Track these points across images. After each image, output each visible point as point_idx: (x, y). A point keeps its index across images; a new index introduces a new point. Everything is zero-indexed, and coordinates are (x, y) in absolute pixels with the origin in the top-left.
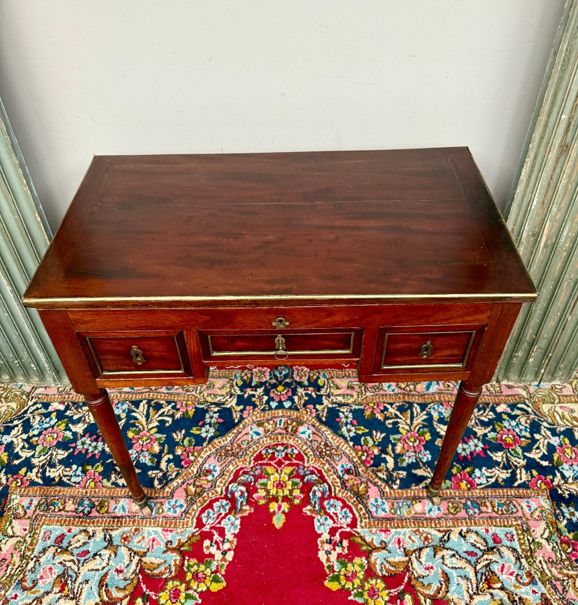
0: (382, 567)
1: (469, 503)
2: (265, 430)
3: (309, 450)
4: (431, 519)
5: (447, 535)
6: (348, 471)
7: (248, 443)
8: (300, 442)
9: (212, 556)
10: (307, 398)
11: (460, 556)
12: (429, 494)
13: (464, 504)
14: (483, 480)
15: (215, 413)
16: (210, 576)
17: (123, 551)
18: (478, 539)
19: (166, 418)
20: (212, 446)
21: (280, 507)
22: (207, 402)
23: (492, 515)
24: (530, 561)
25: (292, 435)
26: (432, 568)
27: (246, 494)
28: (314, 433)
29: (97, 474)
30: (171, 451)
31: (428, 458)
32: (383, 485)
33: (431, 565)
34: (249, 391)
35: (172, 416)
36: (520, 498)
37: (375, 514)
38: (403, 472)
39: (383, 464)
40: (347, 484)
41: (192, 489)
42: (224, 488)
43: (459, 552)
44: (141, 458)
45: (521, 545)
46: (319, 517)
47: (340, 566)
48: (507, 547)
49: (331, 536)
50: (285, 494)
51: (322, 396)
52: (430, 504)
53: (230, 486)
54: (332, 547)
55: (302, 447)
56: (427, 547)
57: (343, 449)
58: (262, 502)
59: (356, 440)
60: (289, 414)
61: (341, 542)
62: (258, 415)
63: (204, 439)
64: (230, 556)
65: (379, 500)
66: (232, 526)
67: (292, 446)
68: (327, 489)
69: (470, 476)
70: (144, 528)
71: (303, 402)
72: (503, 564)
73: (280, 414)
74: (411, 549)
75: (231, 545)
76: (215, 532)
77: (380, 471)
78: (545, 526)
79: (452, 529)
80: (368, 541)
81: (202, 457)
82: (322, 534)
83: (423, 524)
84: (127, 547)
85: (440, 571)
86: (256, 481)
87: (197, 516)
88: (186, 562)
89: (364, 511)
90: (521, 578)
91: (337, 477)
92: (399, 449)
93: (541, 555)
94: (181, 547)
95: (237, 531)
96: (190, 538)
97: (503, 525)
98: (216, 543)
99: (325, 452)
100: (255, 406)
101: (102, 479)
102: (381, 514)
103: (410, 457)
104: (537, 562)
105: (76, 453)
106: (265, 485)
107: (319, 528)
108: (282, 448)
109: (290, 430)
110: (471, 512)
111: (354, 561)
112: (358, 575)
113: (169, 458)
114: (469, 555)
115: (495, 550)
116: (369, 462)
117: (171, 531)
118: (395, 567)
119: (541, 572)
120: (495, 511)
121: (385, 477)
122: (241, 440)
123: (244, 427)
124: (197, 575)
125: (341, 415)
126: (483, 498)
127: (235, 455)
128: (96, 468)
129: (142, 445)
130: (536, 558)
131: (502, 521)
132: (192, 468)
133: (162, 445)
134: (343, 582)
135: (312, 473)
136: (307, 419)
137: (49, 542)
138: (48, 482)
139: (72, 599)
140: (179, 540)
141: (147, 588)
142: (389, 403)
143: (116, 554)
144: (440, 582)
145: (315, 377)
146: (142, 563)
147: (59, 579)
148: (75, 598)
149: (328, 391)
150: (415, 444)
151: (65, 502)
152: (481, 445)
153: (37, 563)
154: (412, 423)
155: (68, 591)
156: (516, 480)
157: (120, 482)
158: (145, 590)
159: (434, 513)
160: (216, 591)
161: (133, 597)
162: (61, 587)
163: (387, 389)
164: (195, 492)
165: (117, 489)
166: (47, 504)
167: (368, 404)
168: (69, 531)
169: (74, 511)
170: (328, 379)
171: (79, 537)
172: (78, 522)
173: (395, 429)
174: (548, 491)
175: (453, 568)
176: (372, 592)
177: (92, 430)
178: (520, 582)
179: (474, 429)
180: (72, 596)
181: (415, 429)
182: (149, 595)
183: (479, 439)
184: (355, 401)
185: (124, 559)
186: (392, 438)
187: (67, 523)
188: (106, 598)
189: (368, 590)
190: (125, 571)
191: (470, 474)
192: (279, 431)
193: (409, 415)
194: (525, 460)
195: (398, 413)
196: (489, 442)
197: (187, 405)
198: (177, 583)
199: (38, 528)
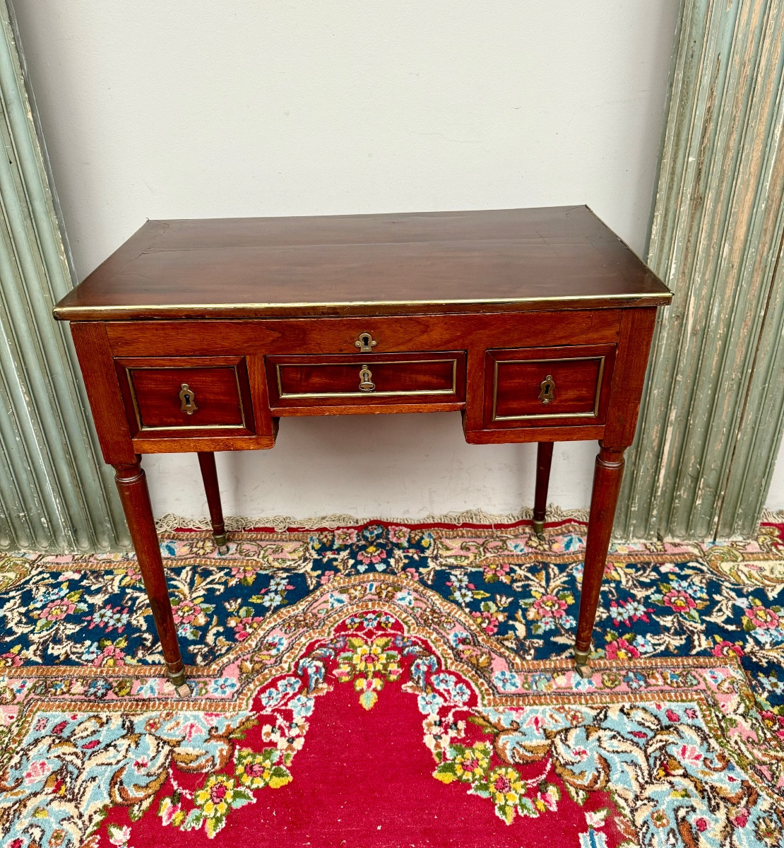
0: (514, 753)
1: (631, 674)
2: (350, 597)
3: (410, 618)
4: (580, 695)
5: (603, 712)
6: (463, 641)
7: (327, 612)
8: (397, 609)
9: (273, 744)
10: (407, 561)
11: (623, 737)
12: (576, 665)
13: (624, 676)
14: (649, 649)
15: (283, 579)
16: (270, 770)
17: (149, 741)
18: (647, 717)
19: (217, 586)
20: (278, 616)
21: (369, 685)
22: (273, 567)
23: (664, 688)
24: (722, 742)
25: (387, 602)
26: (584, 752)
27: (323, 670)
28: (416, 599)
29: (118, 651)
30: (222, 622)
31: (571, 624)
32: (512, 655)
33: (582, 748)
34: (330, 555)
35: (225, 583)
36: (701, 667)
37: (502, 689)
38: (538, 641)
39: (510, 632)
40: (462, 656)
41: (249, 665)
42: (293, 664)
43: (622, 733)
44: (180, 631)
45: (707, 723)
46: (424, 694)
47: (455, 753)
48: (688, 725)
49: (441, 717)
50: (377, 669)
51: (426, 558)
52: (578, 677)
53: (301, 661)
54: (443, 730)
55: (401, 615)
56: (576, 727)
57: (457, 616)
58: (345, 679)
59: (474, 606)
60: (382, 578)
61: (455, 723)
62: (342, 581)
63: (268, 609)
64: (299, 744)
65: (508, 675)
66: (303, 708)
67: (386, 614)
68: (435, 662)
69: (631, 644)
70: (179, 712)
71: (401, 565)
72: (685, 747)
73: (371, 578)
74: (555, 730)
75: (301, 731)
76: (278, 716)
77: (507, 639)
78: (739, 699)
79: (610, 705)
80: (493, 722)
81: (264, 629)
82: (429, 715)
83: (570, 700)
84: (154, 735)
85: (596, 756)
86: (337, 655)
87: (254, 696)
88: (236, 753)
89: (486, 686)
90: (711, 762)
91: (449, 647)
92: (532, 614)
93: (736, 734)
94: (230, 734)
95: (310, 714)
96: (244, 723)
97: (679, 699)
98: (280, 728)
99: (432, 620)
100: (337, 570)
101: (125, 656)
102: (510, 689)
103: (547, 623)
104: (732, 742)
105: (91, 627)
106: (351, 659)
107: (424, 708)
108: (373, 617)
109: (384, 596)
110: (635, 685)
111: (474, 747)
112: (480, 763)
113: (218, 631)
114: (635, 736)
115: (671, 729)
116: (492, 630)
117: (217, 715)
118: (532, 752)
119: (739, 755)
120: (667, 683)
121: (514, 646)
122: (318, 608)
123: (322, 594)
124: (251, 768)
125: (453, 578)
126: (650, 669)
127: (310, 626)
128: (118, 643)
129: (183, 617)
130: (730, 738)
131: (678, 694)
132: (249, 642)
133: (210, 616)
134: (459, 773)
135: (414, 644)
136: (407, 584)
137: (43, 732)
138: (49, 660)
139: (70, 801)
140: (229, 726)
141: (179, 785)
142: (516, 565)
143: (137, 744)
144: (597, 769)
145: (417, 538)
146: (174, 755)
147: (54, 776)
148: (75, 799)
149: (435, 552)
150: (554, 609)
151: (71, 684)
152: (642, 609)
153: (25, 757)
154: (548, 586)
155: (66, 791)
156: (694, 647)
157: (149, 659)
158: (175, 788)
159: (584, 687)
160: (279, 787)
161: (159, 796)
162: (56, 786)
163: (513, 549)
164: (253, 668)
165: (145, 667)
166: (46, 686)
167: (489, 566)
168: (74, 717)
169: (83, 694)
170: (434, 540)
171: (87, 724)
172: (87, 707)
173: (526, 593)
174: (739, 659)
175: (613, 752)
176: (500, 784)
177: (115, 601)
178: (710, 768)
179: (632, 591)
180: (71, 797)
181: (552, 592)
182: (181, 794)
183: (639, 602)
184: (471, 563)
185: (148, 749)
186: (521, 602)
187: (71, 708)
188: (119, 800)
189: (496, 781)
190: (149, 764)
191: (630, 641)
192: (369, 597)
193: (544, 576)
194: (704, 625)
195: (529, 575)
196: (653, 605)
197: (245, 571)
198: (222, 778)
199: (29, 715)
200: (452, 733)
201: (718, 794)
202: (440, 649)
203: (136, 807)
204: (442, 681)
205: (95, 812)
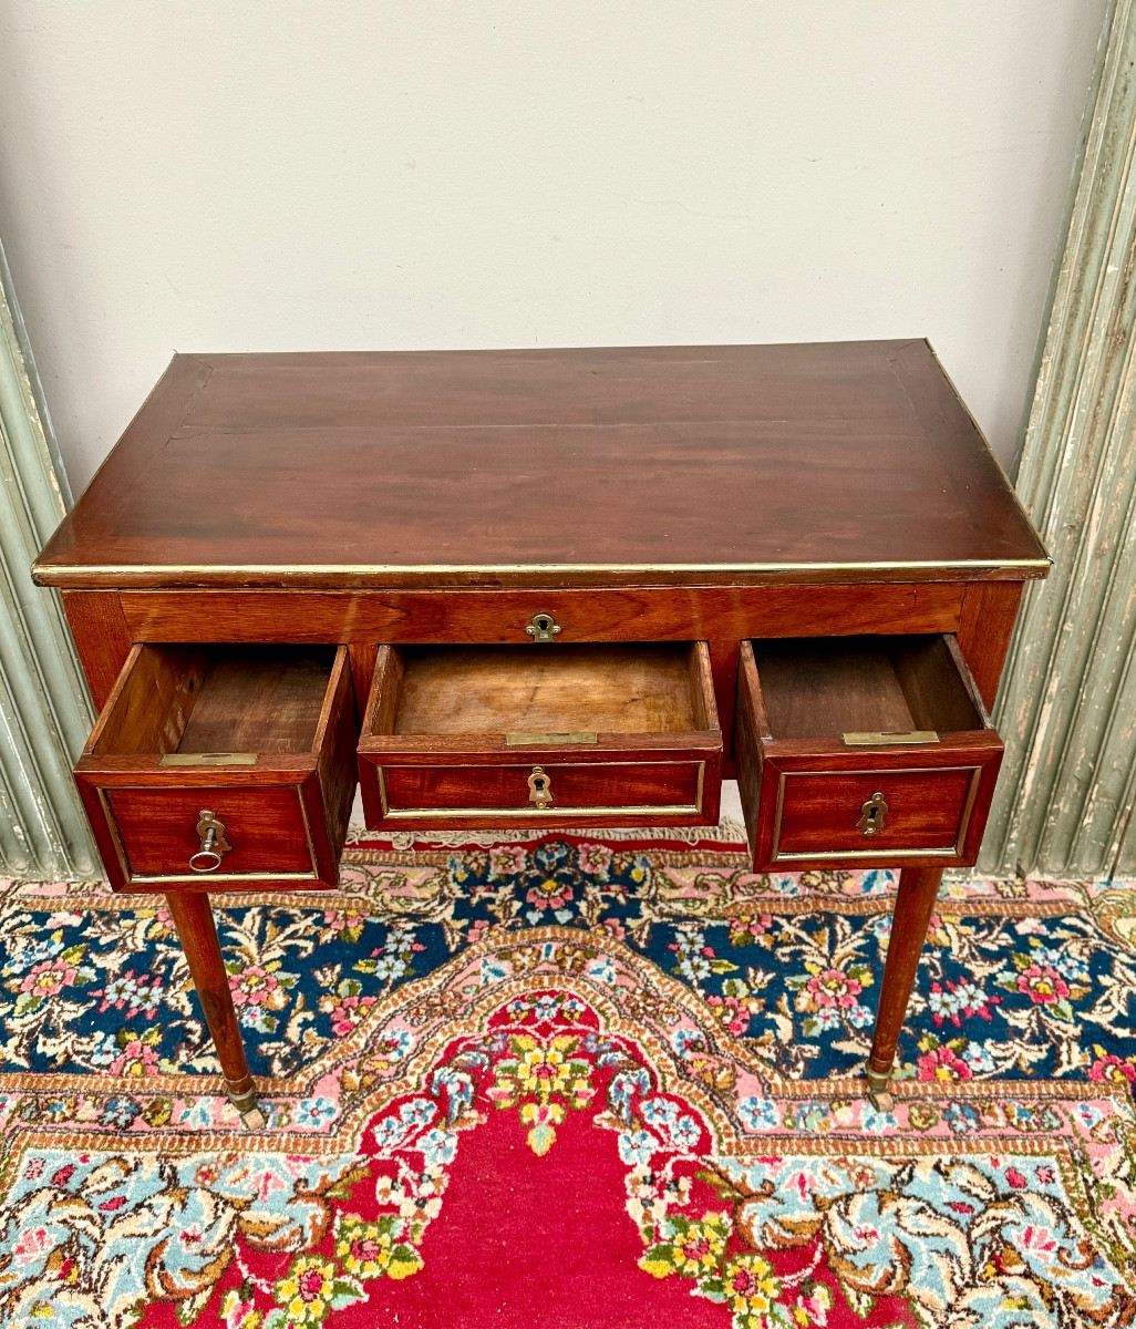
0: (764, 1232)
1: (956, 1108)
2: (515, 966)
3: (609, 1004)
4: (873, 1139)
5: (907, 1170)
6: (692, 1045)
7: (478, 991)
8: (589, 988)
9: (393, 1208)
10: (606, 906)
11: (935, 1211)
12: (868, 1090)
13: (944, 1111)
14: (988, 1065)
15: (407, 932)
16: (389, 1249)
17: (201, 1200)
18: (976, 1178)
19: (301, 943)
20: (401, 995)
21: (543, 1114)
22: (391, 911)
23: (1006, 1132)
24: (1089, 1222)
25: (573, 976)
26: (874, 1234)
27: (471, 1089)
28: (619, 973)
29: (147, 1050)
30: (311, 1005)
31: (866, 1020)
32: (769, 1071)
33: (871, 1227)
34: (482, 892)
35: (315, 938)
36: (1068, 1099)
37: (751, 1126)
38: (812, 1047)
39: (768, 1032)
40: (690, 1070)
41: (354, 1078)
42: (424, 1076)
43: (934, 1205)
44: (245, 1018)
45: (1069, 1190)
46: (629, 1132)
47: (673, 1229)
48: (1039, 1194)
49: (653, 1171)
50: (555, 1089)
51: (638, 901)
52: (871, 1108)
53: (437, 1073)
54: (656, 1192)
55: (594, 998)
56: (863, 1192)
57: (684, 1002)
58: (505, 1104)
59: (712, 986)
60: (566, 936)
61: (676, 1181)
62: (501, 938)
63: (383, 983)
64: (433, 1209)
65: (761, 1101)
66: (439, 1150)
67: (571, 997)
68: (648, 1079)
69: (959, 1056)
70: (247, 1154)
71: (597, 912)
72: (1030, 1228)
73: (549, 935)
74: (829, 1197)
75: (437, 1187)
76: (402, 1162)
77: (762, 1044)
78: (1122, 1154)
79: (919, 1158)
80: (734, 1181)
81: (377, 1018)
82: (634, 1166)
83: (856, 1148)
84: (209, 1191)
85: (892, 1240)
86: (493, 1063)
87: (363, 1129)
88: (337, 1221)
89: (726, 1121)
90: (1069, 1255)
91: (670, 1055)
92: (803, 1003)
93: (1113, 1210)
94: (327, 1190)
95: (451, 1159)
96: (348, 1174)
97: (1029, 1151)
98: (405, 1182)
99: (644, 1008)
100: (493, 920)
101: (160, 1059)
102: (763, 1126)
103: (827, 1018)
104: (1105, 1224)
105: (103, 1009)
106: (514, 1070)
107: (627, 1154)
108: (551, 1001)
109: (568, 966)
110: (960, 1126)
111: (703, 1220)
112: (712, 1247)
113: (305, 1019)
114: (955, 1210)
115: (1012, 1200)
116: (739, 1028)
117: (306, 1160)
118: (793, 1232)
119: (1113, 1244)
120: (1012, 1125)
121: (773, 1056)
122: (463, 984)
123: (470, 960)
124: (360, 1246)
125: (680, 937)
126: (986, 1099)
127: (450, 1014)
128: (147, 1037)
129: (249, 994)
130: (1101, 1216)
131: (1027, 1143)
132: (355, 1038)
133: (292, 993)
134: (679, 1261)
135: (616, 1048)
136: (607, 946)
137: (39, 1182)
138: (41, 1064)
139: (86, 1292)
140: (324, 1178)
141: (251, 1270)
142: (783, 916)
143: (184, 1205)
144: (891, 1261)
145: (624, 865)
146: (241, 1223)
147: (59, 1253)
148: (93, 1289)
149: (653, 892)
150: (840, 994)
151: (77, 1104)
152: (982, 996)
153: (12, 1222)
154: (832, 954)
155: (79, 1276)
156: (1060, 1064)
157: (198, 1064)
158: (245, 1275)
159: (880, 1127)
160: (403, 1277)
161: (220, 1288)
162: (63, 1269)
163: (779, 888)
164: (361, 1084)
165: (192, 1078)
166: (37, 1107)
167: (738, 918)
168: (84, 1159)
169: (96, 1121)
170: (652, 869)
171: (105, 1171)
172: (104, 1142)
173: (796, 965)
174: (1129, 1086)
175: (919, 1234)
176: (741, 1282)
177: (140, 965)
178: (1066, 1263)
179: (967, 966)
180: (87, 1286)
181: (838, 964)
182: (253, 1285)
183: (977, 985)
184: (710, 911)
185: (202, 1214)
186: (788, 981)
187: (79, 1144)
188: (160, 1292)
189: (735, 1277)
190: (204, 1237)
191: (958, 1052)
192: (545, 967)
193: (826, 938)
194: (1080, 1027)
195: (803, 935)
196: (1001, 991)
197: (346, 917)
198: (316, 1261)
199: (15, 1154)
200: (670, 1197)
201: (1075, 1305)
202: (656, 1057)
203: (187, 1304)
204: (656, 1111)
205: (125, 1311)
